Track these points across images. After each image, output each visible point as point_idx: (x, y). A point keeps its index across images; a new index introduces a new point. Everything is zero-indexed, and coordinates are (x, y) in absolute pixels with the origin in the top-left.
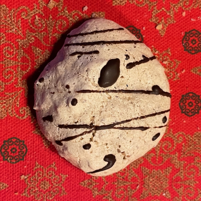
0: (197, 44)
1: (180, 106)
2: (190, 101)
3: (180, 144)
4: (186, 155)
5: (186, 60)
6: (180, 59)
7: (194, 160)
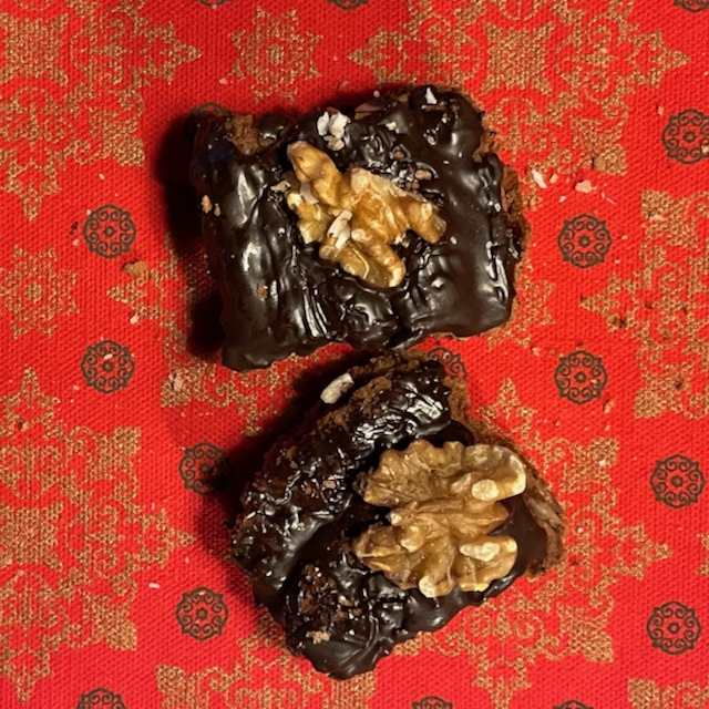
0: (592, 245)
1: (556, 381)
2: (579, 371)
3: (557, 464)
4: (572, 488)
5: (569, 280)
6: (553, 280)
7: (592, 500)
